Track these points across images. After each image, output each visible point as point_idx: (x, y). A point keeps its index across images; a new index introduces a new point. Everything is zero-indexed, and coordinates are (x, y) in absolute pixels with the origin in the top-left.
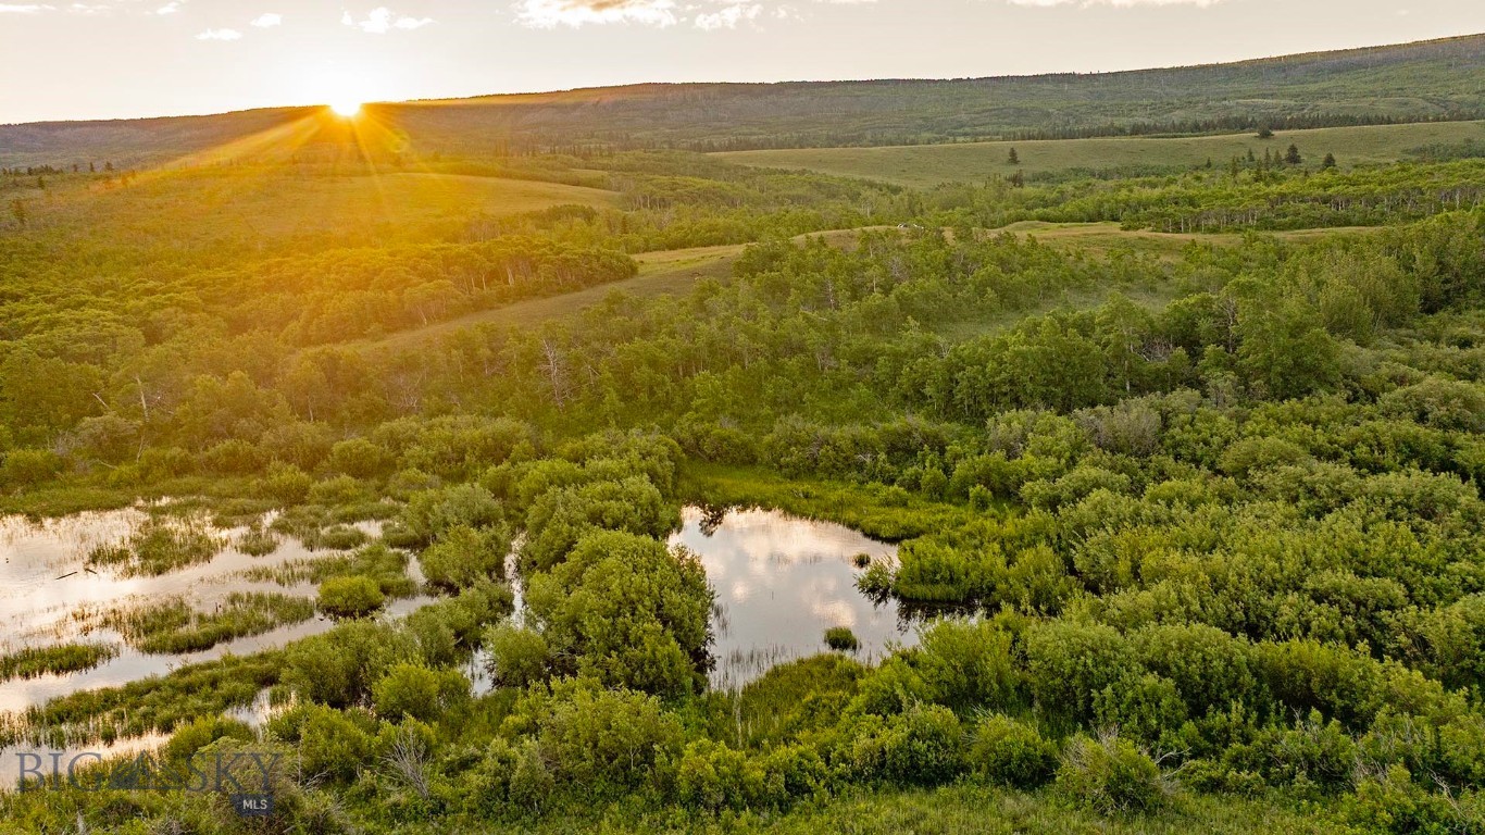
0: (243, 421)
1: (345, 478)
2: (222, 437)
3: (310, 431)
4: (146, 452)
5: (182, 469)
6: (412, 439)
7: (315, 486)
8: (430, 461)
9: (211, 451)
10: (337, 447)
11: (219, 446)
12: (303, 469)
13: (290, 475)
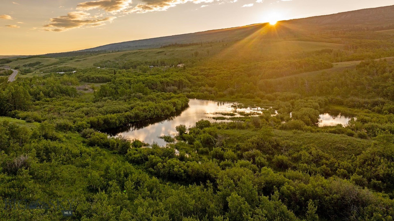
0: (251, 91)
1: (267, 100)
2: (248, 93)
3: (262, 93)
4: (236, 94)
5: (241, 97)
6: (279, 96)
7: (262, 101)
8: (281, 99)
9: (246, 95)
10: (266, 95)
11: (248, 94)
12: (260, 98)
13: (258, 99)
